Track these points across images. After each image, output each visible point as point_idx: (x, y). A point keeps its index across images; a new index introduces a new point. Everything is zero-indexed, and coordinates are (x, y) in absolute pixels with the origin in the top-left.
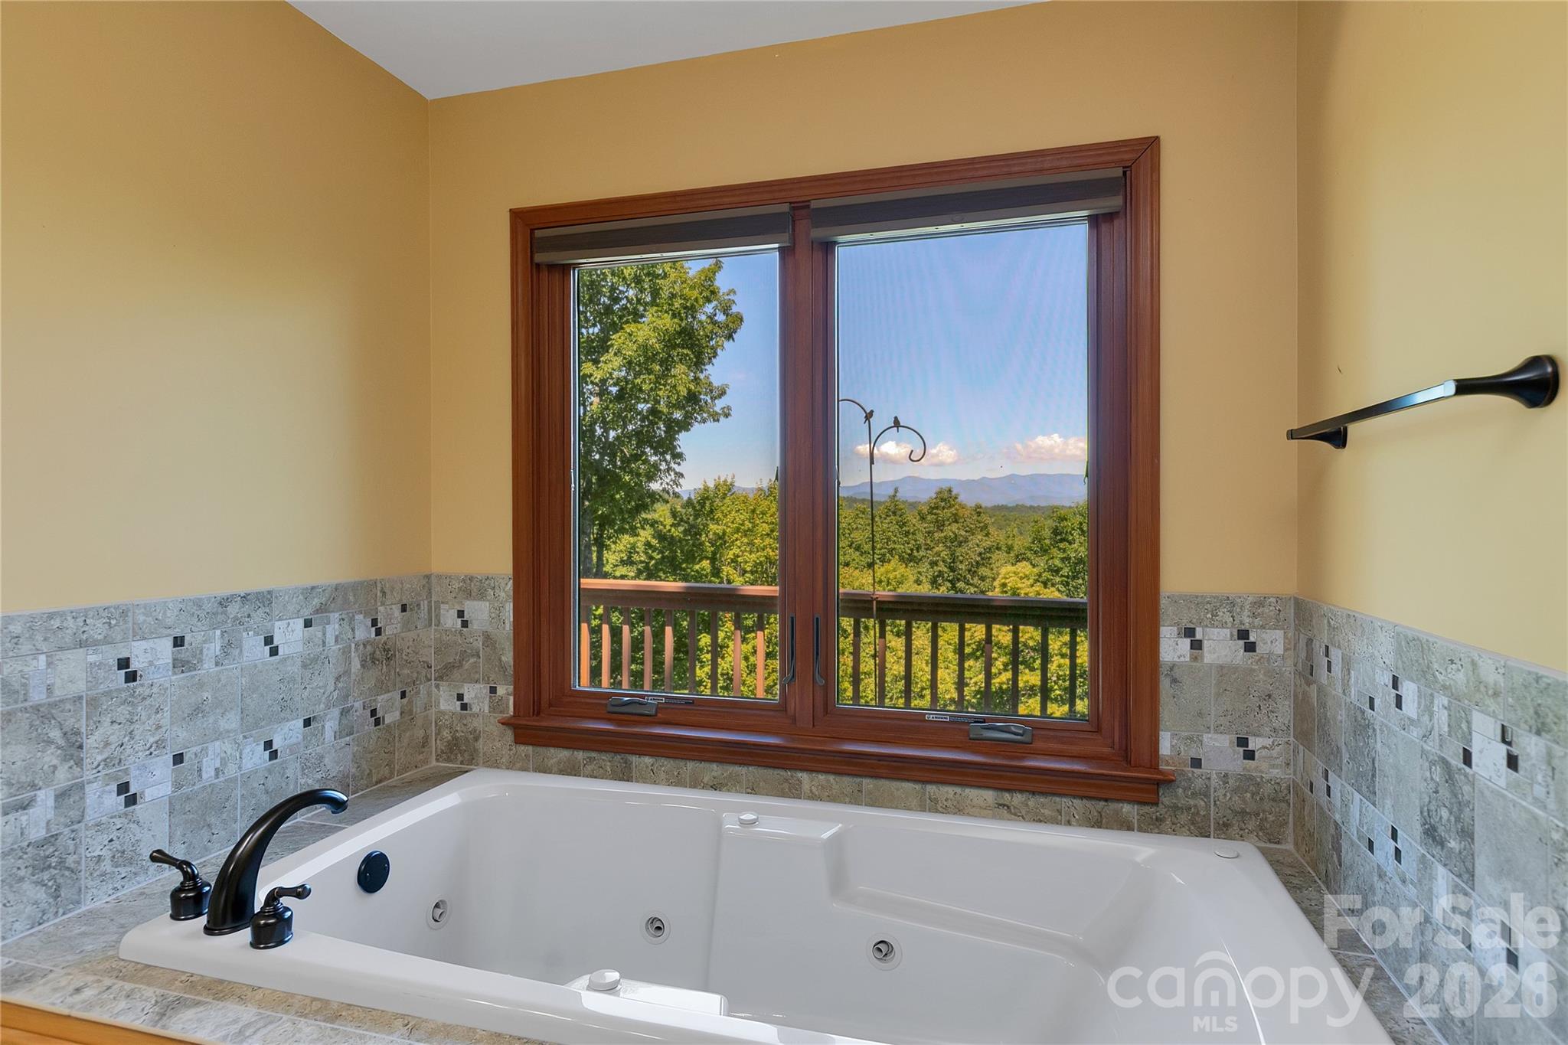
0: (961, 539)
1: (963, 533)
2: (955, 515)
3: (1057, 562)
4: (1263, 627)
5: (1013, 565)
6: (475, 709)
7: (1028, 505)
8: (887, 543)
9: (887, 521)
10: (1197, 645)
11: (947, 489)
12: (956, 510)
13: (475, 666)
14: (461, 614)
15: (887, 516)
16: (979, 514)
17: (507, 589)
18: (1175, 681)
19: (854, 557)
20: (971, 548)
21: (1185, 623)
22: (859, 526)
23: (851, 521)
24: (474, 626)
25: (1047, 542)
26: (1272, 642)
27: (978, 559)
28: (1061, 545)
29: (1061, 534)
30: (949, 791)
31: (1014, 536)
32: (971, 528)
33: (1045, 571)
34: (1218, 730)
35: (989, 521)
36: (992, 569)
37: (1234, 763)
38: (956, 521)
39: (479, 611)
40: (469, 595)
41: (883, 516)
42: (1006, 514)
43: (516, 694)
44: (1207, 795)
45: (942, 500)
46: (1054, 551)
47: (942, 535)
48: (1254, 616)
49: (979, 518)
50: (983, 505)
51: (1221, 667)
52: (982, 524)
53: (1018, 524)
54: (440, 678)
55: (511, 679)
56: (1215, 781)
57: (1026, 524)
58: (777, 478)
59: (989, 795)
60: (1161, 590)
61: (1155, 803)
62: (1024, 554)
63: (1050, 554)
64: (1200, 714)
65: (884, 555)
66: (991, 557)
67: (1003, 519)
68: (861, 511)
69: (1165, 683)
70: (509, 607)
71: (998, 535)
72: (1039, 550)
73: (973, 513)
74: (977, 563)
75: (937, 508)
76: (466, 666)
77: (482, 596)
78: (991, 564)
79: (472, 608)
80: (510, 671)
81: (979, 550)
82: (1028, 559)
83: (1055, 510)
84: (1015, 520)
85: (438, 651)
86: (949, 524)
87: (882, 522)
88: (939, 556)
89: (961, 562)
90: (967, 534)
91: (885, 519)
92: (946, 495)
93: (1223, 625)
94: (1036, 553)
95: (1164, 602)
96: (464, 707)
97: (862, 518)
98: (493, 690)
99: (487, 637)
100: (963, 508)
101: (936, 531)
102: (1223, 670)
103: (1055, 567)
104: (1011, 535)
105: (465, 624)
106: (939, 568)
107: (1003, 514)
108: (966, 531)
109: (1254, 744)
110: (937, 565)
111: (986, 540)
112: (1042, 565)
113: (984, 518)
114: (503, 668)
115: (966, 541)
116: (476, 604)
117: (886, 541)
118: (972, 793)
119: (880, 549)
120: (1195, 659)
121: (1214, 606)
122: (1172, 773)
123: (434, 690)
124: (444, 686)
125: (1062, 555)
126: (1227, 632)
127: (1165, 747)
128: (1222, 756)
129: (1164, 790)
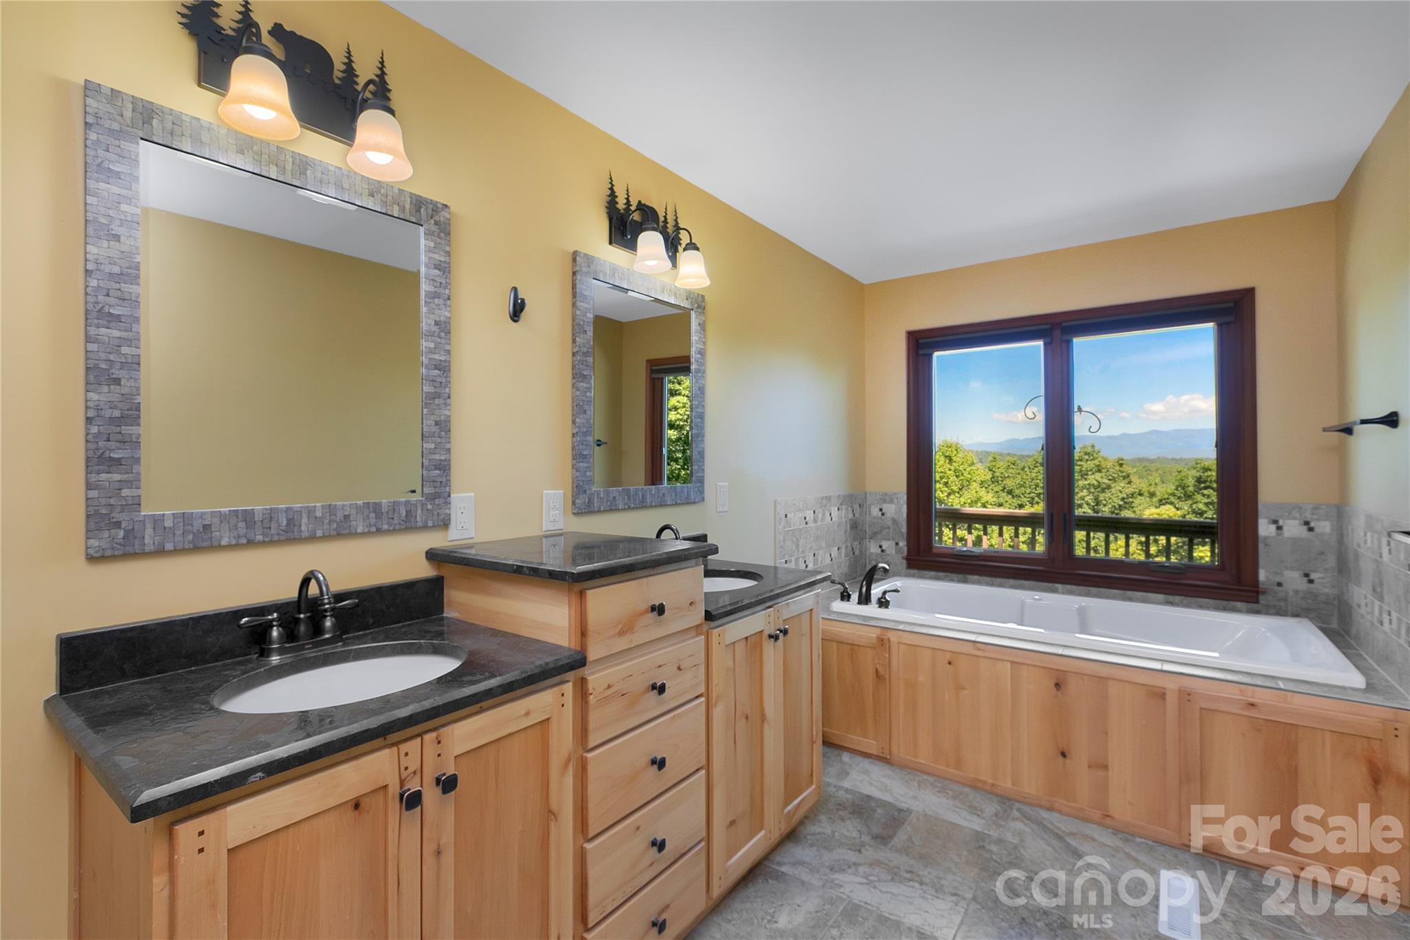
0: (1104, 486)
1: (1106, 481)
2: (1098, 466)
3: (1201, 506)
4: (1318, 520)
5: (1156, 507)
6: (888, 552)
7: (1170, 458)
8: (1035, 488)
9: (1035, 471)
10: (1279, 528)
11: (1091, 445)
12: (1099, 461)
13: (888, 532)
14: (881, 510)
15: (1036, 467)
16: (1121, 465)
17: (904, 498)
18: (1266, 545)
19: (1007, 499)
20: (1113, 494)
21: (1273, 517)
22: (1011, 475)
23: (1003, 471)
24: (888, 515)
25: (1191, 489)
26: (1324, 527)
27: (1121, 503)
28: (1206, 492)
29: (1205, 482)
30: (1138, 594)
31: (1156, 484)
32: (1114, 477)
33: (1189, 513)
34: (1292, 569)
35: (1131, 471)
36: (1134, 512)
37: (1302, 585)
38: (1099, 471)
39: (890, 509)
40: (885, 501)
41: (1032, 467)
42: (1146, 465)
43: (908, 545)
44: (1286, 600)
45: (1086, 454)
46: (1198, 497)
47: (1087, 482)
48: (1313, 514)
49: (1121, 469)
50: (1125, 458)
51: (1294, 539)
52: (1124, 474)
53: (1160, 474)
54: (871, 538)
55: (905, 539)
56: (1291, 593)
57: (1169, 474)
58: (1043, 449)
59: (1161, 597)
60: (1259, 500)
61: (1257, 602)
62: (1168, 499)
63: (1194, 499)
64: (1282, 561)
65: (1033, 499)
66: (1133, 502)
67: (1144, 469)
68: (1012, 463)
69: (1261, 546)
70: (905, 507)
71: (1140, 483)
72: (1182, 495)
73: (1116, 464)
74: (1120, 506)
75: (1081, 460)
76: (884, 533)
77: (891, 501)
78: (1133, 507)
79: (886, 507)
80: (905, 536)
81: (1121, 496)
82: (1171, 503)
83: (1199, 461)
84: (1157, 470)
85: (870, 526)
86: (1093, 474)
87: (1031, 472)
88: (1083, 500)
89: (1105, 505)
90: (1110, 482)
91: (1033, 469)
92: (1089, 450)
93: (1294, 518)
94: (1179, 498)
95: (1260, 507)
96: (883, 551)
97: (1013, 468)
98: (897, 544)
99: (894, 520)
100: (1106, 460)
101: (1080, 480)
102: (1295, 541)
103: (1199, 509)
104: (1153, 484)
105: (883, 514)
106: (1083, 510)
107: (1143, 465)
108: (1109, 480)
109: (1313, 576)
110: (1082, 508)
111: (1128, 487)
112: (1186, 508)
113: (1126, 468)
114: (901, 533)
115: (1109, 487)
116: (889, 505)
117: (1034, 487)
118: (1152, 596)
119: (1030, 494)
120: (1278, 534)
121: (1291, 509)
122: (1265, 588)
123: (868, 543)
124: (872, 542)
125: (1206, 500)
126: (1297, 522)
127: (1262, 575)
128: (1293, 580)
129: (1261, 597)
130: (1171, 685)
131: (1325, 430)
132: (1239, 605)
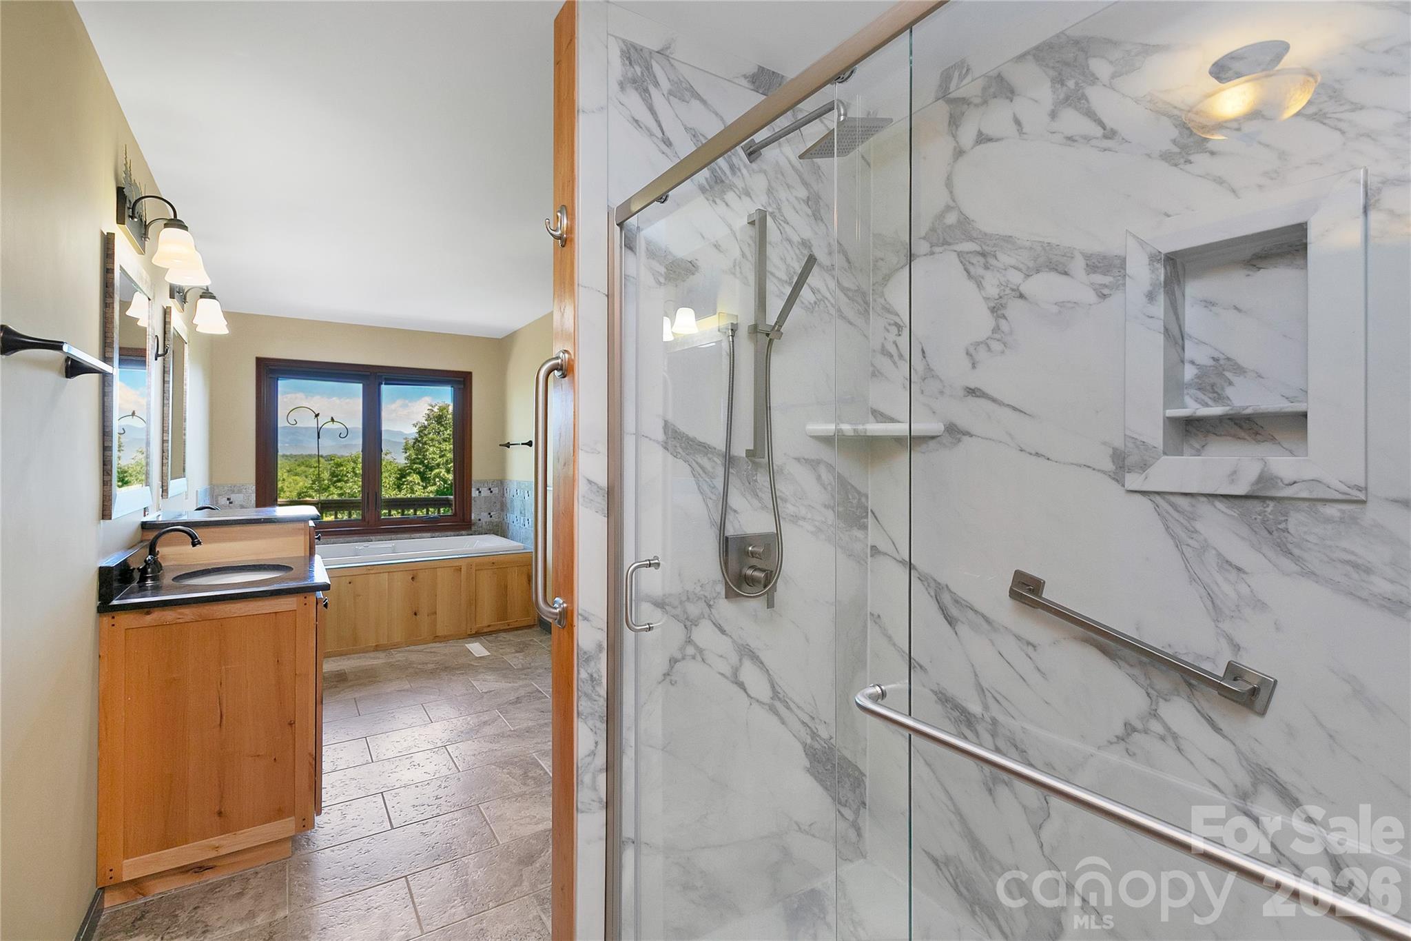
4: (493, 486)
10: (480, 492)
14: (228, 499)
17: (253, 488)
18: (475, 501)
21: (477, 487)
24: (236, 503)
26: (495, 490)
30: (418, 535)
34: (484, 511)
37: (489, 519)
39: (239, 498)
40: (233, 492)
44: (482, 527)
48: (491, 484)
51: (485, 497)
56: (484, 524)
59: (429, 535)
61: (471, 530)
64: (480, 508)
69: (473, 502)
70: (254, 496)
77: (240, 492)
79: (233, 497)
93: (485, 487)
95: (473, 482)
105: (231, 503)
109: (492, 514)
116: (237, 495)
118: (424, 535)
120: (479, 495)
121: (483, 482)
122: (474, 522)
127: (473, 516)
128: (485, 518)
129: (473, 527)
130: (463, 564)
131: (500, 445)
132: (464, 532)
